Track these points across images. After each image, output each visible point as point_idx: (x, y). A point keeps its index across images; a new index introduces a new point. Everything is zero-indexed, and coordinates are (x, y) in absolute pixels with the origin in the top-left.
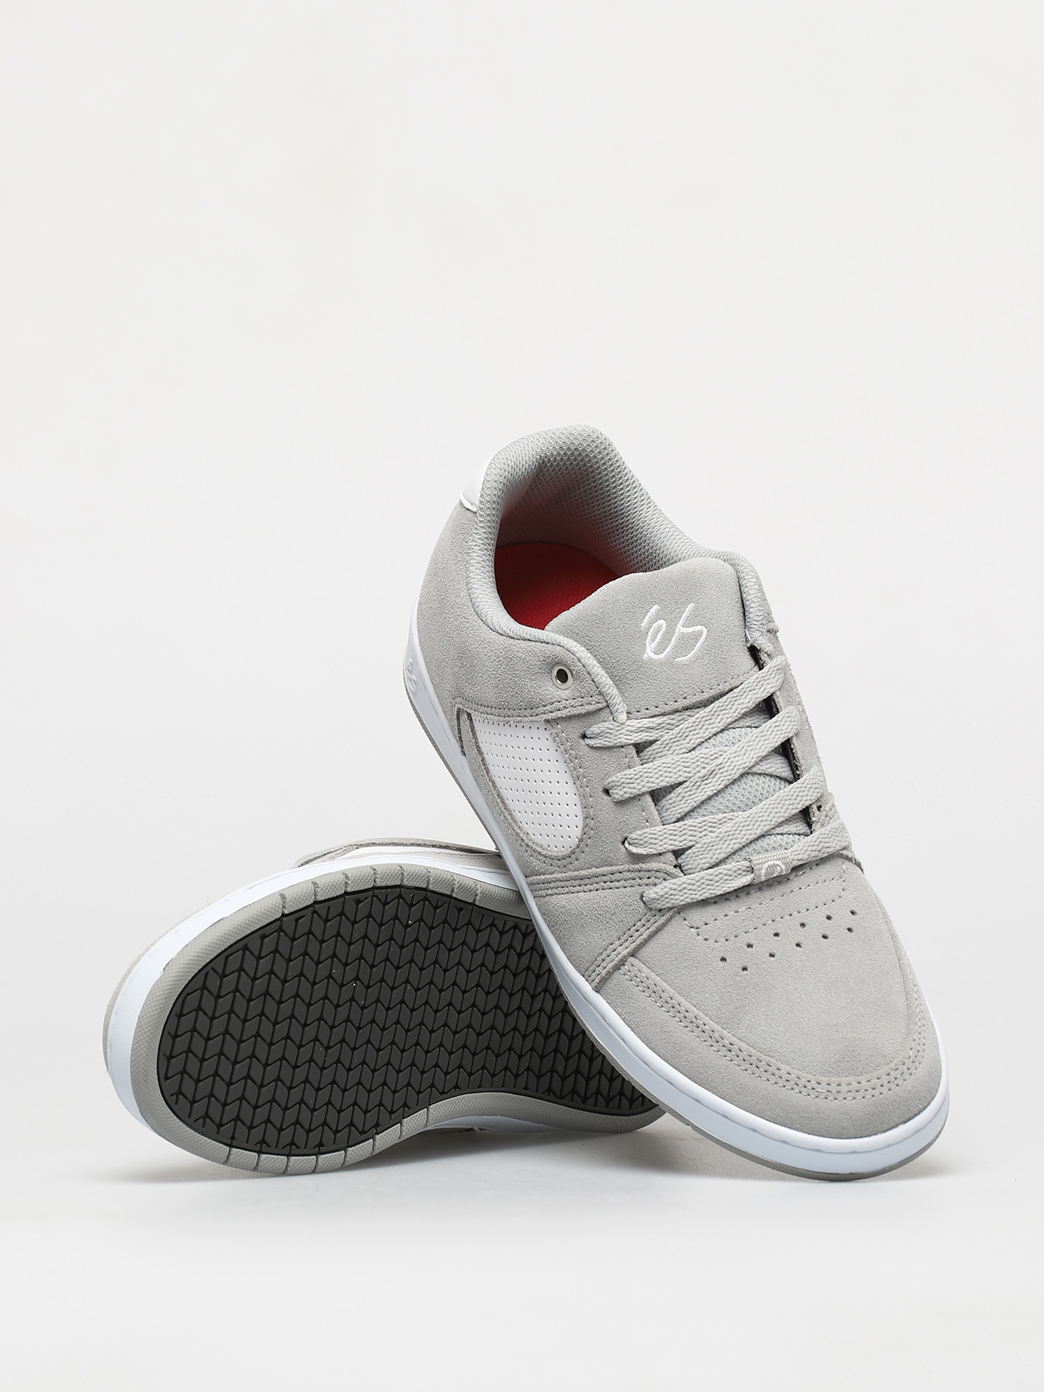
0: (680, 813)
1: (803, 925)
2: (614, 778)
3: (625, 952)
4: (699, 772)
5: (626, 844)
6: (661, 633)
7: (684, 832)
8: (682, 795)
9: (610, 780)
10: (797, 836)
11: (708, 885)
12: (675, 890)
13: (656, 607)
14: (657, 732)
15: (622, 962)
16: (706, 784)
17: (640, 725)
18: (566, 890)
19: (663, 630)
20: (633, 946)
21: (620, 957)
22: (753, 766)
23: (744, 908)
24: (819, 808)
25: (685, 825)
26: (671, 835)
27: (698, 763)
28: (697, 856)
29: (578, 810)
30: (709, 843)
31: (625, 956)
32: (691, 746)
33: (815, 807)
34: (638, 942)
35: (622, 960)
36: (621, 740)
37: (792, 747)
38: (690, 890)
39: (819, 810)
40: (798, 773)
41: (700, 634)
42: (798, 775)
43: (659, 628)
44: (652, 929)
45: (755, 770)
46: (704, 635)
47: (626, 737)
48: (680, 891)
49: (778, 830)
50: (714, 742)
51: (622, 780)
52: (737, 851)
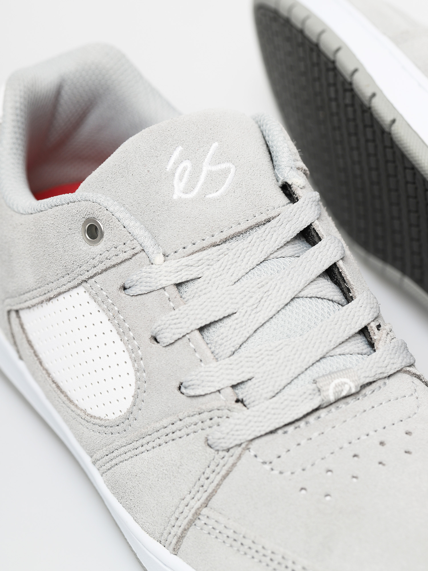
0: (233, 346)
1: (382, 443)
2: (160, 322)
3: (199, 504)
4: (247, 302)
5: (183, 389)
6: (187, 173)
7: (241, 364)
8: (233, 327)
9: (156, 325)
10: (360, 356)
11: (274, 414)
12: (240, 424)
13: (180, 148)
14: (197, 269)
15: (197, 515)
16: (257, 313)
17: (178, 264)
18: (129, 454)
19: (189, 169)
20: (206, 495)
21: (193, 511)
22: (302, 290)
23: (316, 434)
24: (379, 327)
25: (240, 357)
26: (227, 369)
27: (244, 293)
28: (258, 387)
29: (130, 368)
30: (269, 371)
31: (198, 509)
32: (234, 278)
33: (374, 325)
34: (210, 491)
35: (196, 513)
36: (161, 282)
37: (340, 270)
38: (256, 422)
39: (379, 330)
40: (351, 295)
41: (228, 170)
42: (352, 297)
43: (185, 169)
44: (223, 472)
45: (303, 294)
46: (233, 170)
47: (165, 278)
48: (246, 425)
49: (338, 351)
50: (259, 273)
51: (168, 322)
52: (299, 375)
